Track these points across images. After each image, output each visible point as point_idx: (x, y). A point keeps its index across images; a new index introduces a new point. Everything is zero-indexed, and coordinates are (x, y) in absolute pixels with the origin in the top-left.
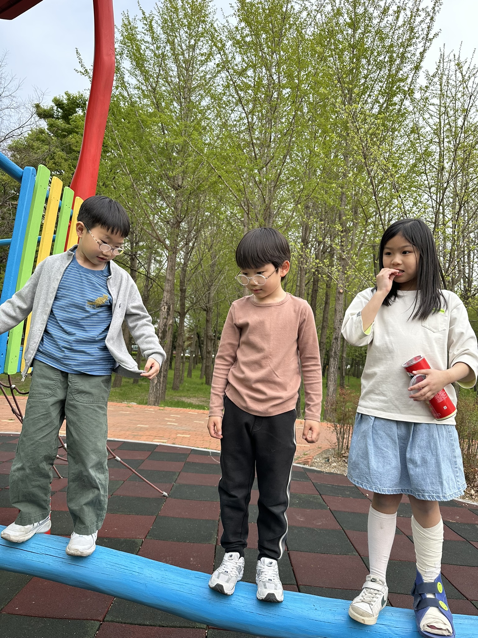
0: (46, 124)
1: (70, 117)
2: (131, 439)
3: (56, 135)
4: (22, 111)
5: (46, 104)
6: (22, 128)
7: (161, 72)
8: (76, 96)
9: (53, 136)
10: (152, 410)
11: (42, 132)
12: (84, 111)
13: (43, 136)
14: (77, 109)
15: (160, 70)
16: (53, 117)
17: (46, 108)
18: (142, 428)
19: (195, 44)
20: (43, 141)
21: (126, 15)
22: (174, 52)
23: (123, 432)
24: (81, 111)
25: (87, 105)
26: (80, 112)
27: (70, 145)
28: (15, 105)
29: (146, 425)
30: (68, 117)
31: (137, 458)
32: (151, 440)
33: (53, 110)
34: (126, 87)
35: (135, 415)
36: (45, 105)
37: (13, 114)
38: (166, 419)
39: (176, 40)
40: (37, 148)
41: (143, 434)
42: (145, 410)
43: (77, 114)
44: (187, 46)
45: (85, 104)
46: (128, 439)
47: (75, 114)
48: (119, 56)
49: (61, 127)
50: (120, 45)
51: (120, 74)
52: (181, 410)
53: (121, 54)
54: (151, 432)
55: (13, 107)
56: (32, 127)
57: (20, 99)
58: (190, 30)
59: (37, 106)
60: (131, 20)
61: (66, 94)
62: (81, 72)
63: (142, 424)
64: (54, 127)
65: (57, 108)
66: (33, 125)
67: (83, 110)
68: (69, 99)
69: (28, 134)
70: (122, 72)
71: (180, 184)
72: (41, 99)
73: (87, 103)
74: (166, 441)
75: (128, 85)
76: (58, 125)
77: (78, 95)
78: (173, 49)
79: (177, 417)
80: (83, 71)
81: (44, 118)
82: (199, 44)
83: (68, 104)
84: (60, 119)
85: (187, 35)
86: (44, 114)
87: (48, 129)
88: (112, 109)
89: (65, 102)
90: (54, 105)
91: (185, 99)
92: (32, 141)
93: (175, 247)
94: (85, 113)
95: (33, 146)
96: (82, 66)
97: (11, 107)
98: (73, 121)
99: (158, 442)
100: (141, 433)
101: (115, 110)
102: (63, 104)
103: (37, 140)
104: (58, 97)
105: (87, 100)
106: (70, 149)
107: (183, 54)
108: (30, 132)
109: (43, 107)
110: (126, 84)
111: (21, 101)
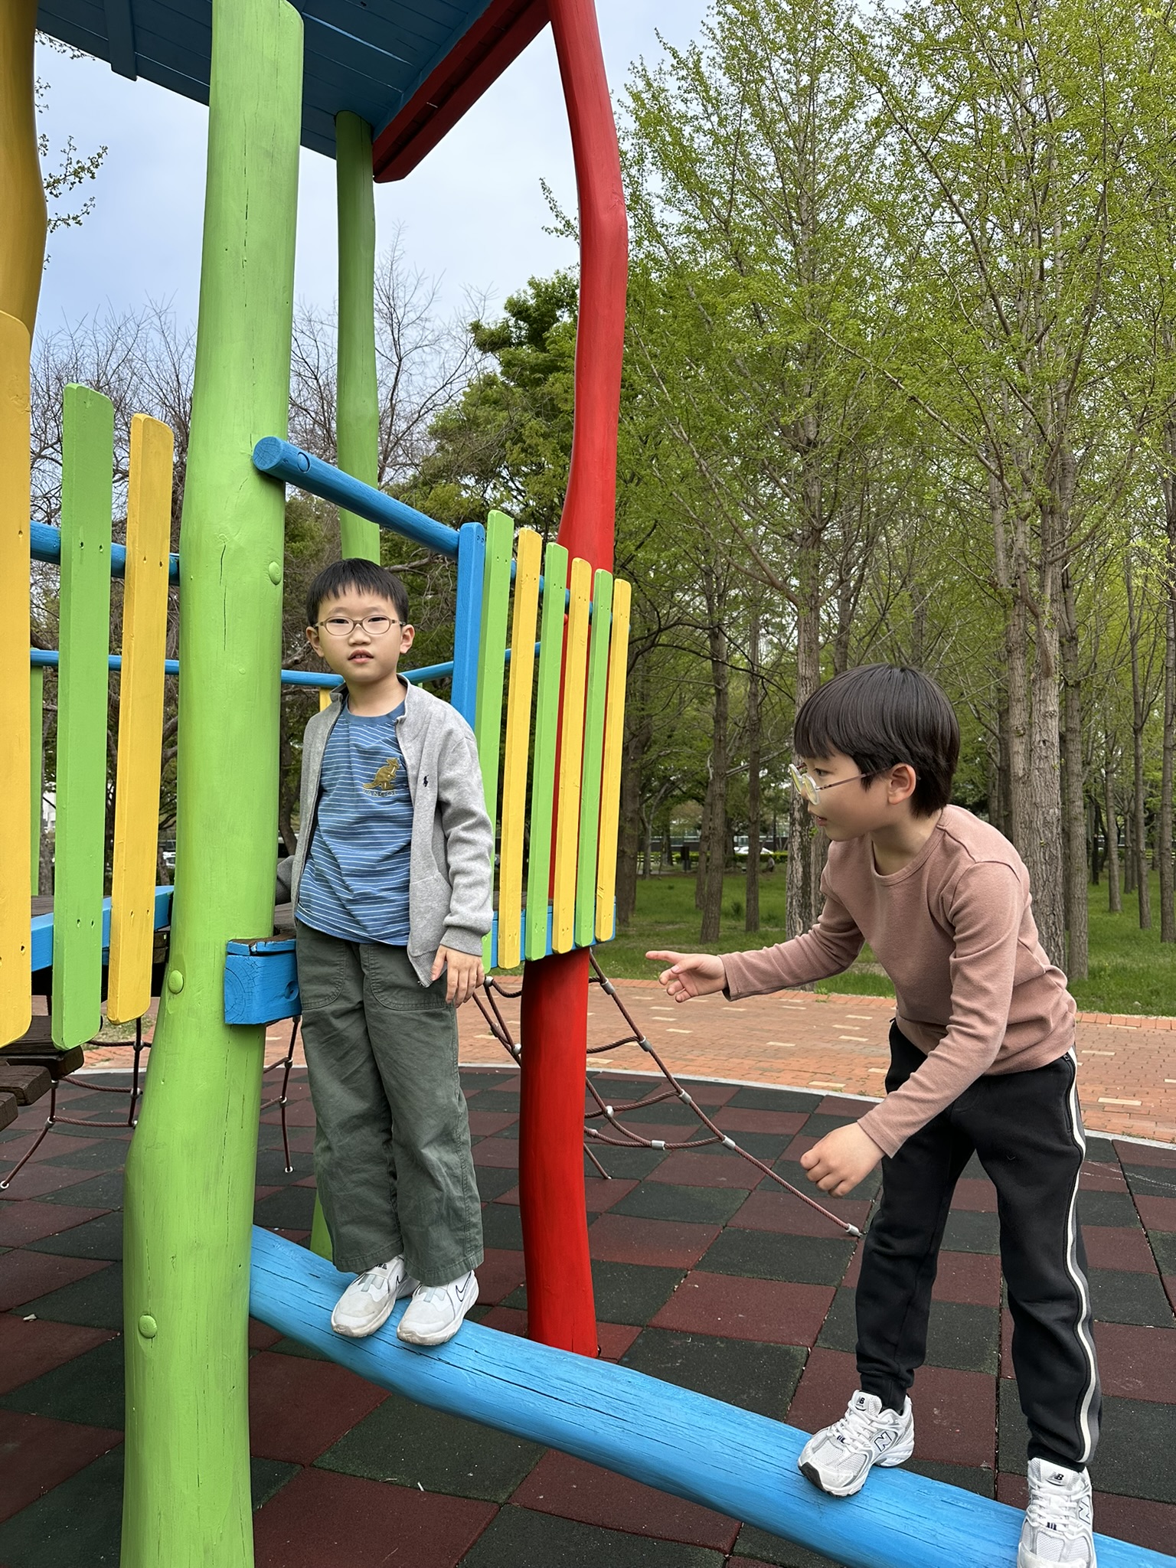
0: (496, 362)
1: (546, 334)
2: (756, 1080)
3: (522, 384)
4: (446, 346)
5: (494, 319)
6: (449, 386)
7: (738, 176)
8: (553, 283)
9: (515, 386)
10: (799, 1001)
11: (490, 381)
12: (574, 312)
13: (493, 392)
14: (559, 313)
15: (733, 175)
16: (511, 344)
17: (493, 327)
18: (778, 1049)
19: (812, 83)
20: (496, 402)
21: (640, 69)
22: (762, 120)
23: (734, 1060)
24: (566, 314)
25: (578, 296)
26: (565, 317)
27: (551, 400)
28: (430, 337)
29: (788, 1042)
30: (541, 336)
31: (775, 1131)
32: (804, 1082)
33: (508, 327)
34: (660, 236)
35: (758, 1015)
36: (490, 320)
37: (429, 358)
38: (836, 1026)
39: (763, 90)
40: (484, 421)
41: (782, 1066)
42: (783, 1003)
43: (558, 324)
44: (792, 94)
45: (573, 296)
46: (749, 1079)
47: (555, 325)
48: (636, 168)
49: (529, 363)
50: (635, 141)
51: (642, 209)
52: (872, 1002)
53: (640, 161)
54: (803, 1061)
55: (427, 343)
56: (469, 376)
57: (438, 322)
58: (795, 53)
59: (476, 327)
60: (651, 75)
61: (530, 284)
62: (557, 230)
63: (778, 1040)
64: (514, 365)
65: (516, 322)
66: (472, 371)
67: (572, 312)
68: (538, 295)
69: (465, 394)
70: (646, 204)
71: (812, 437)
72: (480, 310)
73: (578, 291)
74: (842, 1085)
75: (663, 230)
76: (522, 360)
77: (556, 281)
78: (759, 113)
79: (865, 1020)
80: (560, 227)
81: (492, 351)
82: (822, 79)
83: (538, 305)
84: (525, 344)
85: (789, 66)
86: (490, 342)
87: (502, 373)
88: (635, 296)
89: (532, 302)
90: (507, 315)
91: (802, 224)
92: (474, 409)
93: (812, 595)
94: (575, 316)
95: (476, 417)
96: (557, 216)
97: (424, 343)
98: (552, 343)
99: (823, 1088)
100: (778, 1064)
101: (640, 296)
102: (528, 309)
103: (483, 404)
104: (515, 296)
105: (576, 287)
106: (554, 408)
107: (786, 116)
108: (467, 390)
109: (487, 327)
110: (659, 229)
111: (442, 325)
